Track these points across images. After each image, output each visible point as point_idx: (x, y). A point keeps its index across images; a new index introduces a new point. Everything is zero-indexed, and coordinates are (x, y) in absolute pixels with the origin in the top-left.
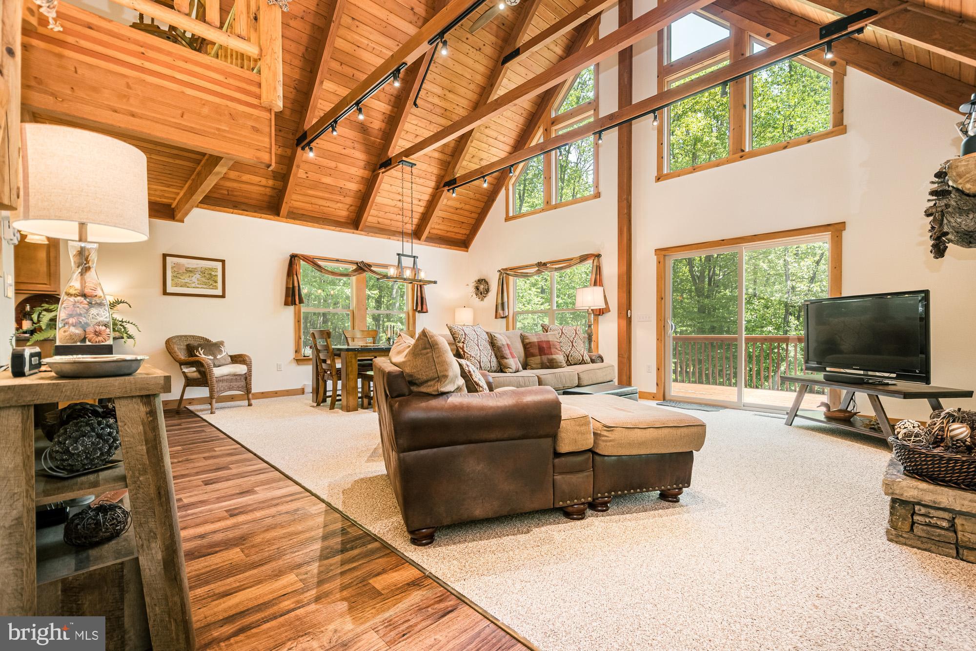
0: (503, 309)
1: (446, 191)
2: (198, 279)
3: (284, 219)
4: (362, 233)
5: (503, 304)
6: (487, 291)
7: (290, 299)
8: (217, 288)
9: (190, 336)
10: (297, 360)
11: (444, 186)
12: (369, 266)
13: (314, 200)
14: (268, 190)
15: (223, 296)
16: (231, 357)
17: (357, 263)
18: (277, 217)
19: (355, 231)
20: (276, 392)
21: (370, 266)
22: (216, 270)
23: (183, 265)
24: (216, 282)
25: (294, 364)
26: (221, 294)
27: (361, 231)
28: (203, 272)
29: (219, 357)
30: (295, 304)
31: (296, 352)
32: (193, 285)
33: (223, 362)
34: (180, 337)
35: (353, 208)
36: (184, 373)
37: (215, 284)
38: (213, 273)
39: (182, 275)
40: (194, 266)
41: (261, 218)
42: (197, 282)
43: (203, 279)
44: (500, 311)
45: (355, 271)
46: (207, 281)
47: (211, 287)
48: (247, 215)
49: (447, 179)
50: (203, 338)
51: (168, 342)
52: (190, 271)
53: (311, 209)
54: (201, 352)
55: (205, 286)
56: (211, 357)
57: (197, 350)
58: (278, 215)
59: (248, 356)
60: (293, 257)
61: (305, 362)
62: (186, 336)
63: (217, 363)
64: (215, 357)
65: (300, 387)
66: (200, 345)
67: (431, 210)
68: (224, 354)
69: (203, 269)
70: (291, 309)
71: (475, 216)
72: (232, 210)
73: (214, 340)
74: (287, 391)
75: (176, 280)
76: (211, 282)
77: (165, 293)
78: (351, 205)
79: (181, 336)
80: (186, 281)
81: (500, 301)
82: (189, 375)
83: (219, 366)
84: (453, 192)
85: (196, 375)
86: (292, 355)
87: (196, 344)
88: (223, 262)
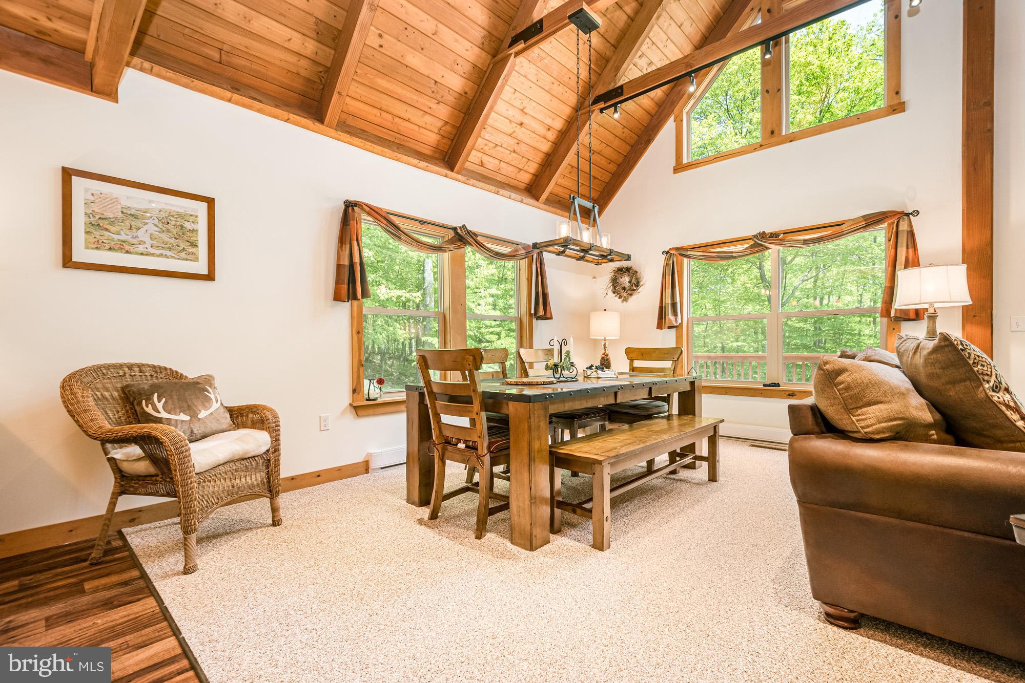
0: (675, 313)
1: (597, 112)
2: (152, 237)
3: (333, 132)
4: (459, 177)
5: (674, 305)
6: (636, 284)
7: (345, 287)
8: (196, 259)
9: (131, 366)
10: (356, 408)
11: (596, 101)
12: (473, 235)
13: (386, 102)
14: (304, 63)
15: (210, 277)
16: (231, 411)
17: (455, 229)
18: (318, 125)
19: (449, 173)
20: (318, 475)
21: (476, 235)
22: (194, 218)
23: (116, 200)
24: (194, 245)
25: (350, 416)
26: (205, 272)
27: (458, 173)
28: (165, 221)
29: (203, 414)
30: (355, 298)
31: (354, 391)
32: (141, 248)
33: (215, 426)
34: (104, 371)
35: (448, 128)
36: (112, 461)
37: (193, 250)
38: (187, 225)
39: (112, 224)
40: (143, 206)
41: (287, 121)
42: (149, 242)
43: (165, 237)
44: (670, 317)
45: (451, 241)
46: (173, 241)
47: (183, 255)
48: (259, 111)
49: (600, 90)
50: (162, 369)
51: (68, 385)
52: (133, 217)
53: (377, 120)
54: (160, 406)
55: (169, 253)
56: (183, 417)
57: (149, 400)
58: (321, 120)
59: (271, 410)
60: (350, 206)
61: (371, 411)
62: (119, 367)
63: (198, 429)
64: (194, 416)
65: (360, 459)
66: (155, 388)
67: (563, 148)
68: (215, 406)
69: (163, 215)
70: (345, 308)
71: (612, 167)
72: (228, 94)
73: (191, 373)
74: (339, 469)
75: (97, 233)
76: (183, 245)
77: (68, 262)
78: (447, 123)
79: (108, 367)
80: (123, 237)
81: (668, 300)
82: (127, 467)
83: (204, 437)
84: (616, 111)
85: (144, 467)
86: (345, 398)
87: (146, 385)
88: (210, 202)
